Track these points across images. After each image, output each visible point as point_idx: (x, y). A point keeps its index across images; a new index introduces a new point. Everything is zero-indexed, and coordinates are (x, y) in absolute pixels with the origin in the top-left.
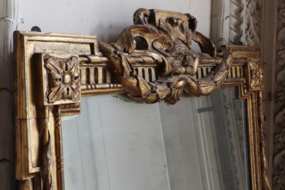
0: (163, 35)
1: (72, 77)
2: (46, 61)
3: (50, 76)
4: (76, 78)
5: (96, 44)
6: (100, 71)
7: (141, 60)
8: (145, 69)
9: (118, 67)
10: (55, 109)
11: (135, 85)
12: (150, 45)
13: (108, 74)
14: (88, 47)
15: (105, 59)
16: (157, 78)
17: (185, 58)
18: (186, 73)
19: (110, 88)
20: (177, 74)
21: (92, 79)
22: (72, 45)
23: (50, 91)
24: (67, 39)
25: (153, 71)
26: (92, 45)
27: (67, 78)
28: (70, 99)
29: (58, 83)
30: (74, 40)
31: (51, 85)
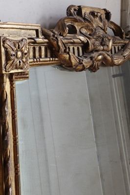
0: (87, 23)
1: (22, 53)
2: (4, 42)
3: (7, 53)
4: (26, 54)
5: (40, 30)
6: (43, 49)
7: (72, 41)
8: (75, 47)
9: (56, 46)
11: (68, 58)
12: (78, 30)
13: (48, 51)
14: (34, 32)
15: (46, 40)
16: (83, 54)
17: (103, 40)
18: (103, 50)
19: (50, 61)
20: (97, 51)
23: (7, 63)
24: (19, 27)
25: (81, 49)
26: (37, 31)
27: (19, 54)
28: (22, 68)
29: (13, 58)
30: (25, 27)
31: (8, 59)
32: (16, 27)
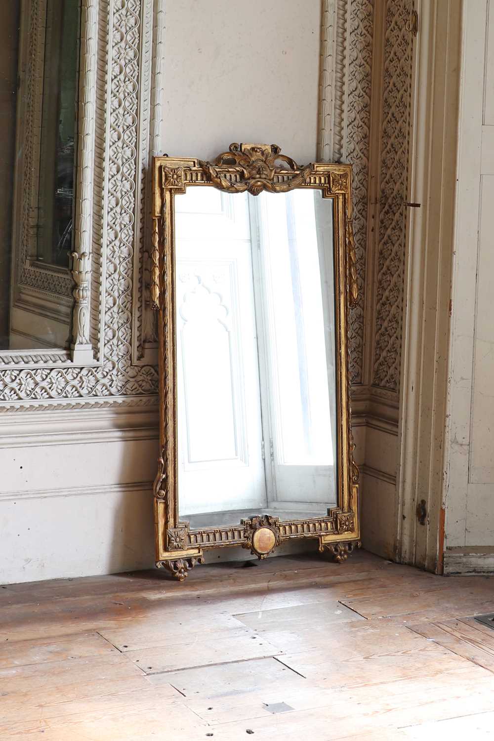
0: (245, 157)
1: (177, 176)
2: (164, 169)
3: (166, 175)
4: (180, 176)
5: (196, 162)
6: (199, 175)
7: (227, 170)
8: (232, 175)
9: (208, 172)
10: (170, 190)
11: (219, 182)
12: (237, 162)
13: (204, 176)
14: (193, 163)
15: (201, 169)
16: (241, 180)
17: (259, 169)
18: (260, 178)
19: (205, 183)
20: (254, 178)
21: (194, 178)
22: (182, 162)
23: (166, 181)
24: (178, 159)
25: (238, 176)
26: (194, 162)
27: (175, 176)
28: (177, 186)
29: (169, 178)
30: (183, 160)
31: (166, 179)
32: (176, 159)
